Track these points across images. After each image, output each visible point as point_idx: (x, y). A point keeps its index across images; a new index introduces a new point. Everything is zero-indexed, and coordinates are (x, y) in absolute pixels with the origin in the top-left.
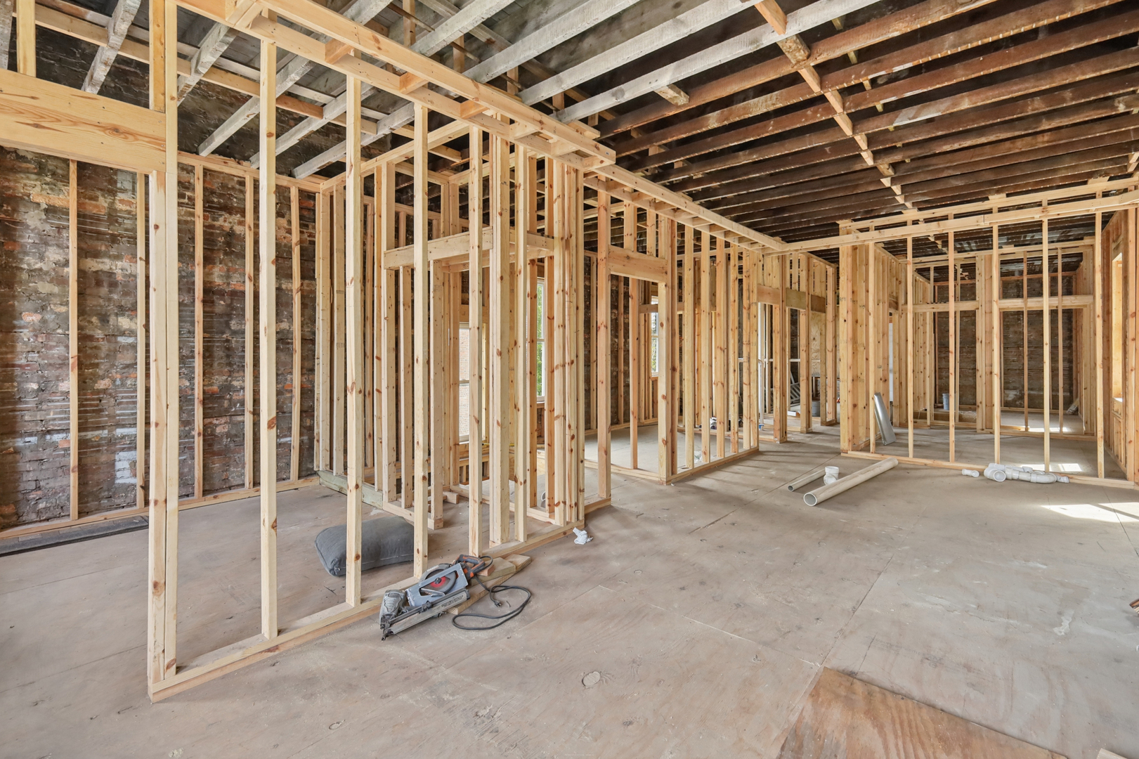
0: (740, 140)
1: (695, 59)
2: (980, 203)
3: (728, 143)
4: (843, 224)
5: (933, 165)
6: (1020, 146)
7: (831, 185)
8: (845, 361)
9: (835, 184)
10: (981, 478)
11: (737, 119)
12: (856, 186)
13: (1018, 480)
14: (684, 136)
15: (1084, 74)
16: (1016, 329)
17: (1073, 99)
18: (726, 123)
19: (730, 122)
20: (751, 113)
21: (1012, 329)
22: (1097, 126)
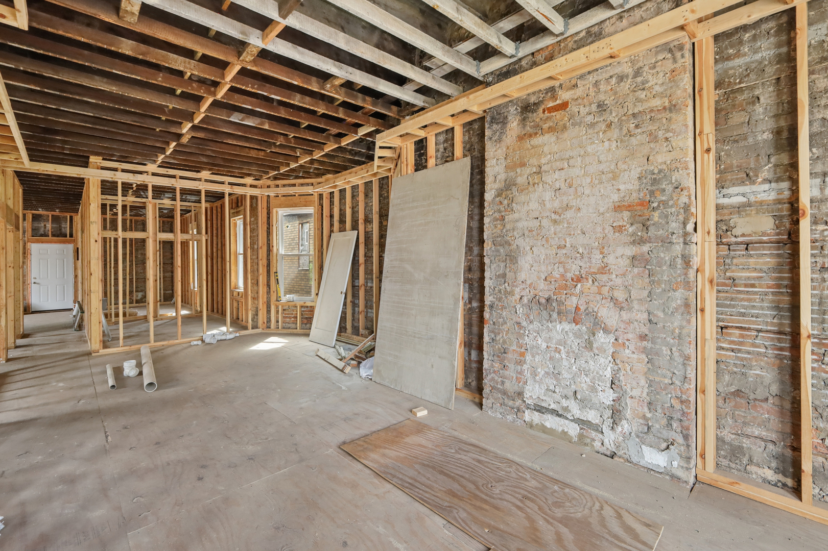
0: (126, 72)
1: (189, 6)
2: (195, 173)
3: (112, 69)
4: (93, 159)
5: (210, 146)
6: (253, 154)
7: (136, 132)
8: (97, 275)
9: (139, 133)
10: (204, 344)
11: (154, 61)
12: (146, 139)
13: (221, 340)
14: (83, 40)
15: (310, 137)
16: (142, 252)
17: (294, 144)
18: (141, 57)
19: (145, 58)
20: (169, 64)
21: (140, 252)
22: (281, 157)
